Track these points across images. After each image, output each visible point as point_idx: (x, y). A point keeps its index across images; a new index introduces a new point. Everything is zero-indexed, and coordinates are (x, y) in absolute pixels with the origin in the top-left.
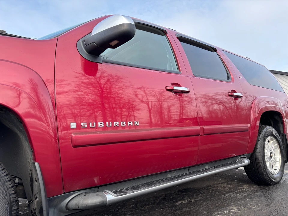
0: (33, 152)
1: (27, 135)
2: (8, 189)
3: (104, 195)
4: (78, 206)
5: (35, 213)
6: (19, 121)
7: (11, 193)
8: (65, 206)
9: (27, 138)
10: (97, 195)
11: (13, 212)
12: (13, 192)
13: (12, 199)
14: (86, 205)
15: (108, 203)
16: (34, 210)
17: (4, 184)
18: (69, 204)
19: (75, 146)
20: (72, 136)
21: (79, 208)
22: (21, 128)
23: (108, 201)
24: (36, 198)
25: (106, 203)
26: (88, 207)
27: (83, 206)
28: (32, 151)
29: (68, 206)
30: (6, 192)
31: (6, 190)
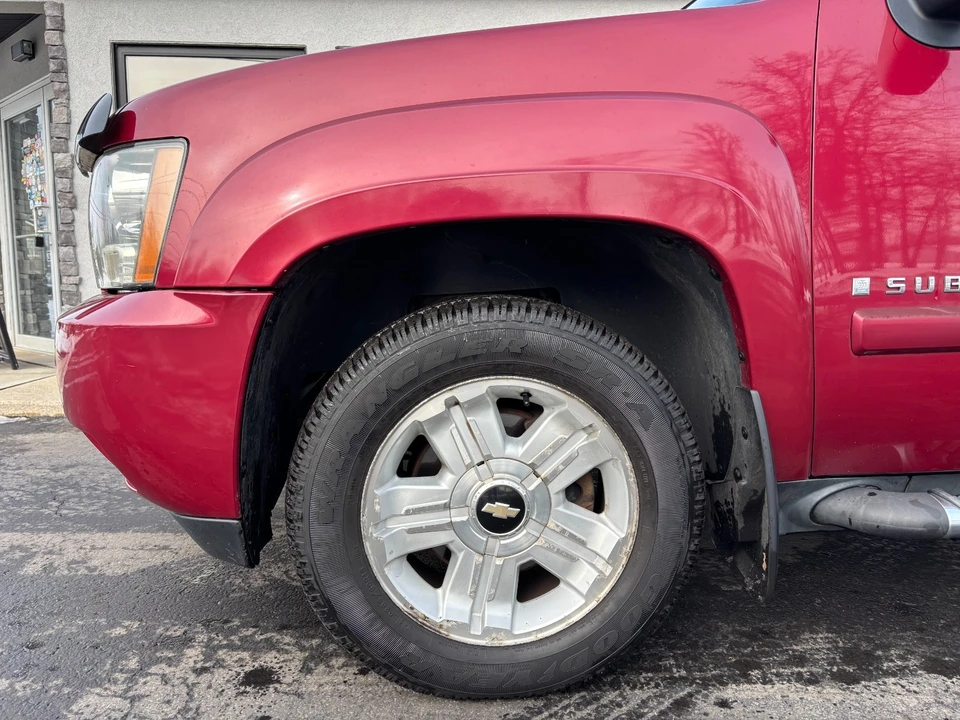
0: (745, 359)
1: (729, 314)
2: (687, 449)
3: (938, 508)
4: (850, 520)
5: (731, 511)
6: (712, 274)
7: (693, 459)
8: (809, 511)
9: (730, 320)
10: (914, 503)
11: (696, 507)
12: (697, 458)
13: (695, 475)
14: (876, 524)
15: (950, 533)
16: (727, 503)
17: (678, 437)
18: (818, 507)
19: (860, 352)
20: (857, 320)
21: (853, 527)
22: (712, 291)
23: (953, 527)
24: (738, 479)
25: (945, 533)
26: (885, 530)
27: (866, 525)
28: (741, 359)
29: (816, 511)
30: (683, 455)
31: (684, 452)
